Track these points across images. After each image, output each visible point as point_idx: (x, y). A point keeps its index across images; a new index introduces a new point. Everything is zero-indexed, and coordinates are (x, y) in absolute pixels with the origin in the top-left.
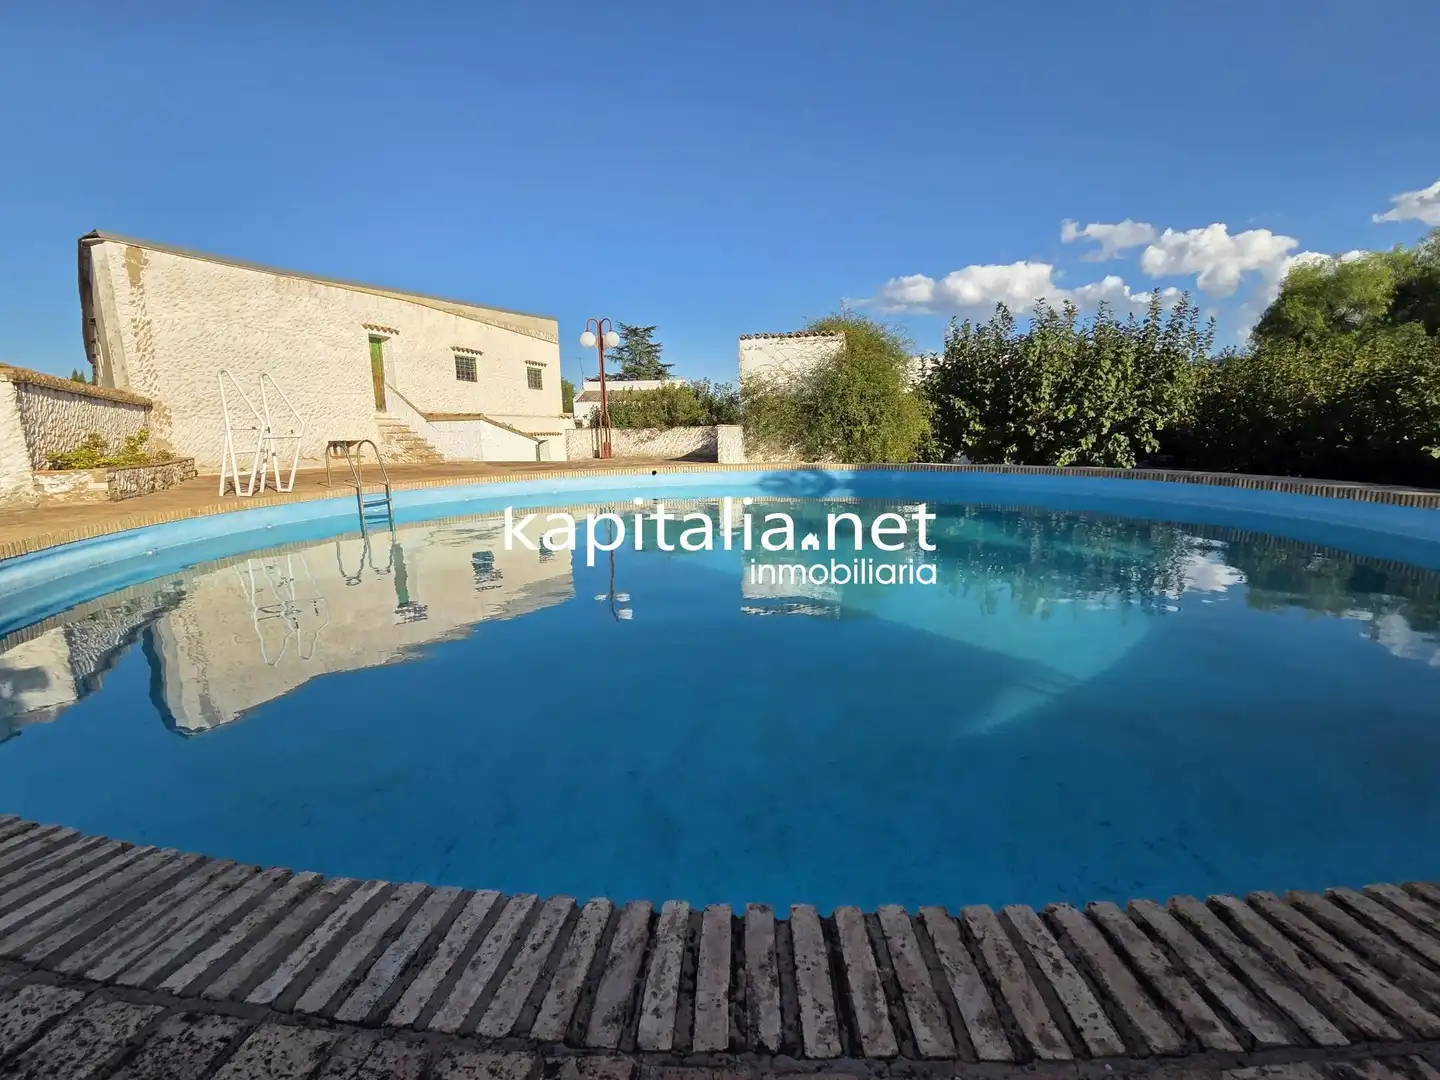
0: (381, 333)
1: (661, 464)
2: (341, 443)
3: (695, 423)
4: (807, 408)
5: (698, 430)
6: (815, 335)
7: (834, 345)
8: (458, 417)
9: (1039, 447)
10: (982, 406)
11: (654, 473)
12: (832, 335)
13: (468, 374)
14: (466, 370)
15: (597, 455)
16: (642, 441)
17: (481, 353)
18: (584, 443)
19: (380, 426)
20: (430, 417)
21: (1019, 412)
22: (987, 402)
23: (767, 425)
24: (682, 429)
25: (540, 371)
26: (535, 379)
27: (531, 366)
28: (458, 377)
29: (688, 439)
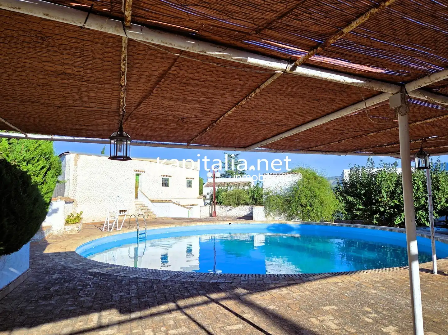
0: (140, 173)
1: (233, 220)
2: (123, 211)
3: (247, 204)
4: (287, 201)
5: (248, 207)
6: (290, 174)
7: (297, 178)
8: (162, 201)
9: (387, 215)
10: (362, 199)
11: (230, 224)
12: (296, 174)
13: (166, 184)
14: (165, 183)
15: (211, 216)
16: (227, 211)
17: (171, 177)
18: (206, 211)
19: (136, 204)
20: (153, 201)
21: (377, 201)
22: (363, 197)
23: (273, 206)
24: (242, 206)
25: (191, 181)
26: (189, 184)
27: (188, 180)
28: (162, 185)
29: (243, 210)
